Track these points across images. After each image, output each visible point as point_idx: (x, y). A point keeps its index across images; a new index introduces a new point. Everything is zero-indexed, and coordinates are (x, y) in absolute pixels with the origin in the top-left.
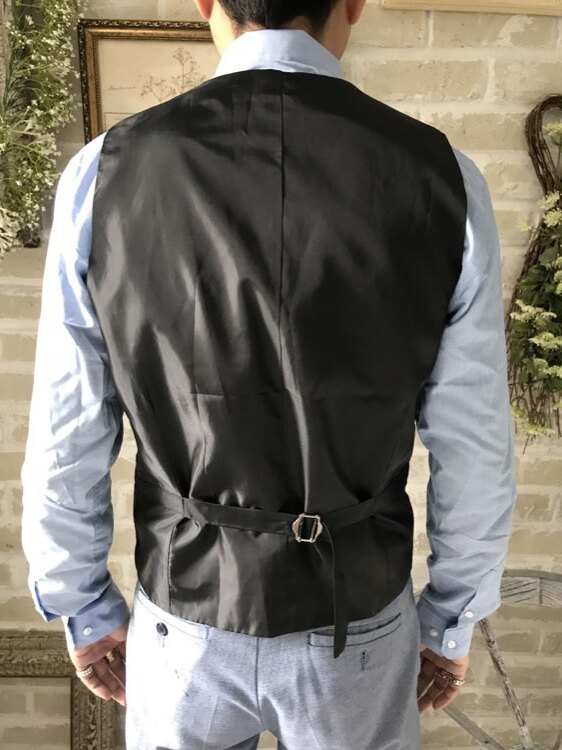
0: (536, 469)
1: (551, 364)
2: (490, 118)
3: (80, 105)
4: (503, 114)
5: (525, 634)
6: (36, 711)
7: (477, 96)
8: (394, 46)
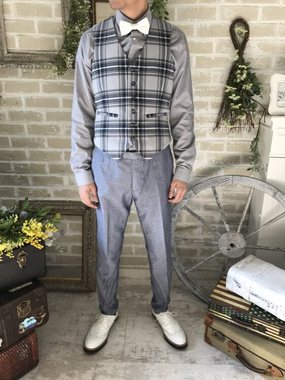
0: (235, 146)
1: (235, 105)
2: (219, 26)
4: (223, 25)
5: (232, 205)
6: (70, 229)
7: (214, 19)
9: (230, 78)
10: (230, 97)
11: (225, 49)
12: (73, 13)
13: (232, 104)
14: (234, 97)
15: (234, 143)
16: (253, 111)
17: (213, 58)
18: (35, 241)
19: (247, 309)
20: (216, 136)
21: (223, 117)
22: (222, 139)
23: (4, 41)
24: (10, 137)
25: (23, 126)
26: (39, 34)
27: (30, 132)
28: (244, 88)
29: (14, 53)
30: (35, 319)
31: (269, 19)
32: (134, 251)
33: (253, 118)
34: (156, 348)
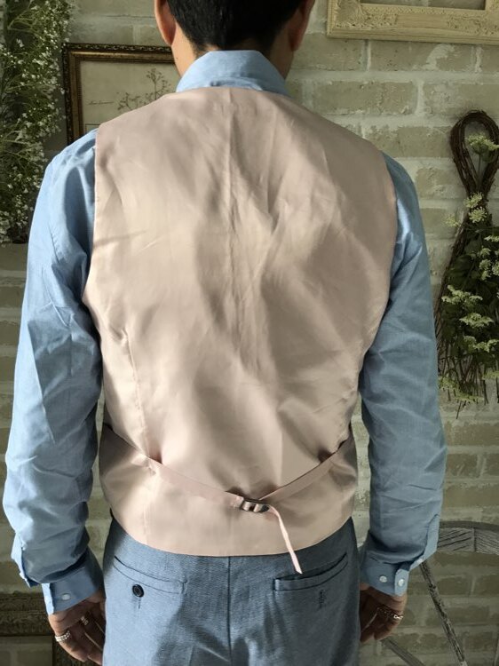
0: (465, 431)
1: (479, 340)
2: (421, 130)
3: (65, 117)
4: (430, 126)
5: (459, 579)
7: (409, 112)
9: (453, 262)
10: (464, 320)
11: (436, 187)
12: (9, 89)
13: (467, 338)
14: (474, 320)
15: (462, 424)
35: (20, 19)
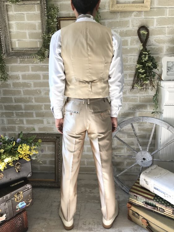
0: (144, 99)
1: (142, 75)
2: (131, 31)
4: (133, 29)
5: (144, 134)
6: (48, 150)
7: (129, 27)
8: (113, 18)
9: (139, 59)
10: (139, 71)
11: (136, 43)
12: (47, 27)
13: (140, 75)
14: (141, 71)
15: (143, 97)
16: (153, 79)
17: (128, 49)
18: (26, 156)
19: (153, 198)
20: (132, 94)
21: (136, 82)
22: (136, 95)
23: (10, 44)
24: (13, 97)
25: (20, 90)
26: (29, 39)
27: (24, 94)
28: (147, 65)
29: (15, 50)
30: (25, 203)
31: (160, 25)
32: (86, 163)
33: (153, 82)
34: (98, 222)
35: (50, 13)
